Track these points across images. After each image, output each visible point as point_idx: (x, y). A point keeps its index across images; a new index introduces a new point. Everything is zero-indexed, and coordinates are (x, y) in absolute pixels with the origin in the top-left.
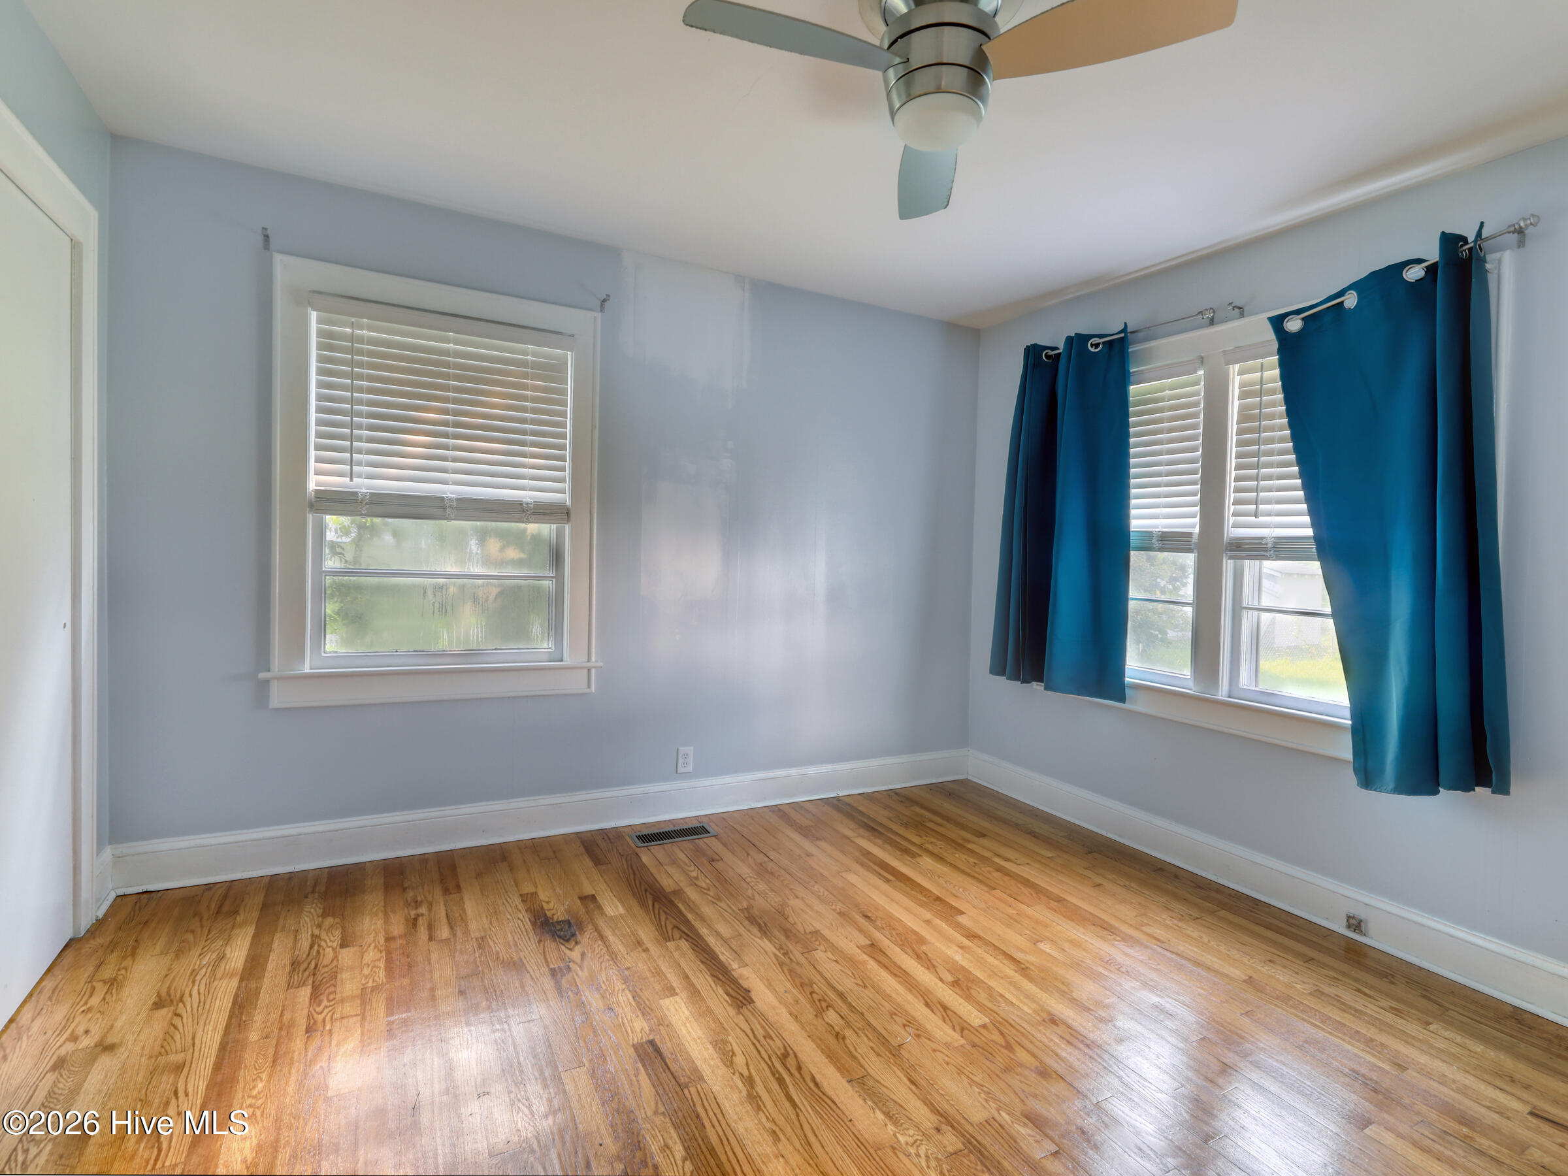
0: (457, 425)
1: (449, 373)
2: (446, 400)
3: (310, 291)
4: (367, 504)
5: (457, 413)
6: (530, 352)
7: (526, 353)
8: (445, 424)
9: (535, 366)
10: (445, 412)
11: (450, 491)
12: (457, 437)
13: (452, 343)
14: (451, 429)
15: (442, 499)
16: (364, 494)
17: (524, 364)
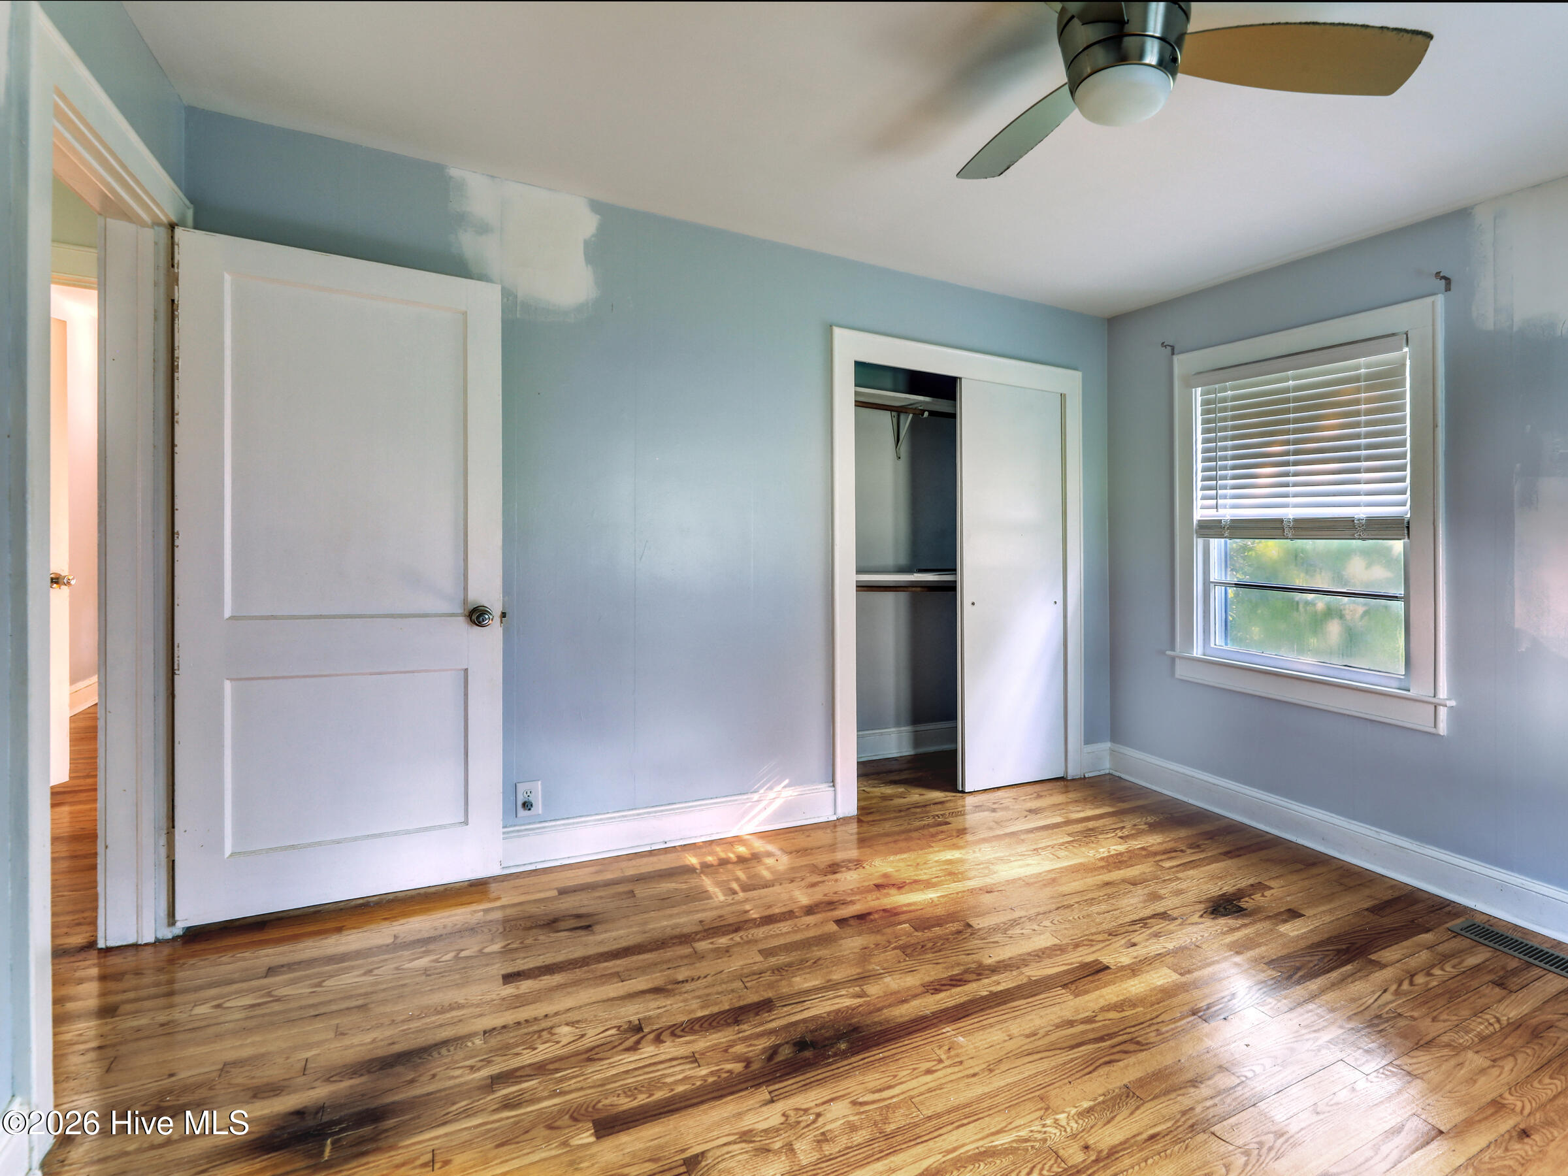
0: (1296, 453)
1: (1289, 408)
2: (1287, 432)
3: (1195, 374)
4: (1228, 529)
5: (1296, 442)
6: (1364, 364)
7: (1358, 368)
8: (1287, 453)
9: (1368, 377)
10: (1287, 443)
11: (1290, 513)
12: (1296, 463)
13: (1290, 381)
14: (1292, 458)
15: (1281, 521)
16: (1226, 521)
17: (1357, 379)
